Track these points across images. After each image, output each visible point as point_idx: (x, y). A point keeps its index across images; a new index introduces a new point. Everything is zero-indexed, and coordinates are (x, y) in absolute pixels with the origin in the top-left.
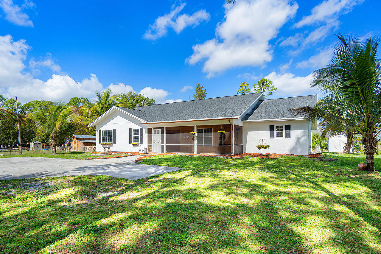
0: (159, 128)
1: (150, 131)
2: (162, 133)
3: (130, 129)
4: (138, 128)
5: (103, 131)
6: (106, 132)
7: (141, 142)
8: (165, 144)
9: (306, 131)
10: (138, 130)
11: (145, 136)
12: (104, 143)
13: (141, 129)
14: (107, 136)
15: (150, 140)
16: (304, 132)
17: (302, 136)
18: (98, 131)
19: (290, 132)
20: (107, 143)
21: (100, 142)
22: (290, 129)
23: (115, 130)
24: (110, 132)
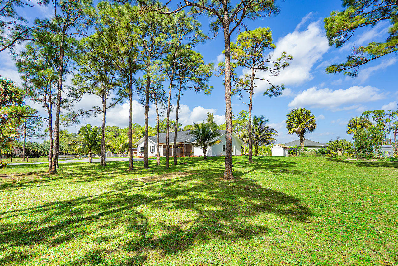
0: (161, 146)
2: (162, 148)
3: (151, 146)
4: (153, 145)
6: (141, 147)
7: (155, 152)
8: (163, 152)
11: (156, 149)
12: (141, 152)
13: (155, 146)
15: (158, 151)
20: (142, 152)
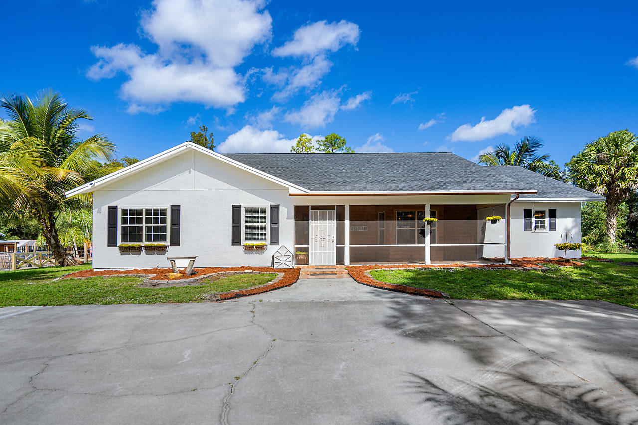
0: (332, 207)
1: (302, 214)
2: (341, 219)
3: (236, 210)
4: (266, 204)
5: (124, 212)
6: (141, 214)
8: (347, 246)
9: (578, 219)
10: (264, 211)
11: (288, 224)
12: (130, 244)
13: (275, 210)
14: (144, 225)
15: (302, 237)
16: (575, 221)
17: (573, 227)
18: (105, 210)
19: (555, 221)
20: (144, 243)
21: (112, 242)
22: (555, 217)
23: (176, 210)
24: (156, 215)
